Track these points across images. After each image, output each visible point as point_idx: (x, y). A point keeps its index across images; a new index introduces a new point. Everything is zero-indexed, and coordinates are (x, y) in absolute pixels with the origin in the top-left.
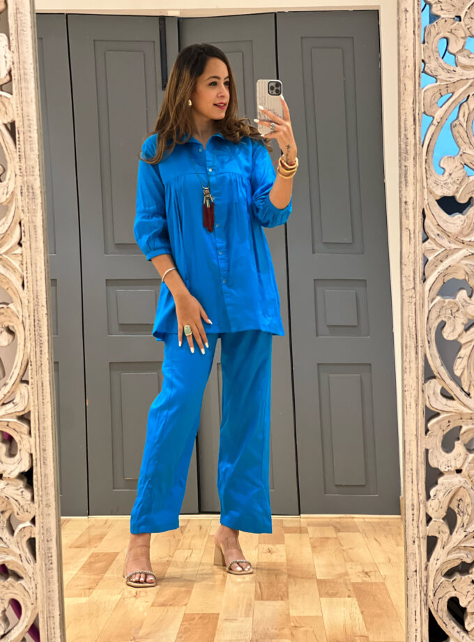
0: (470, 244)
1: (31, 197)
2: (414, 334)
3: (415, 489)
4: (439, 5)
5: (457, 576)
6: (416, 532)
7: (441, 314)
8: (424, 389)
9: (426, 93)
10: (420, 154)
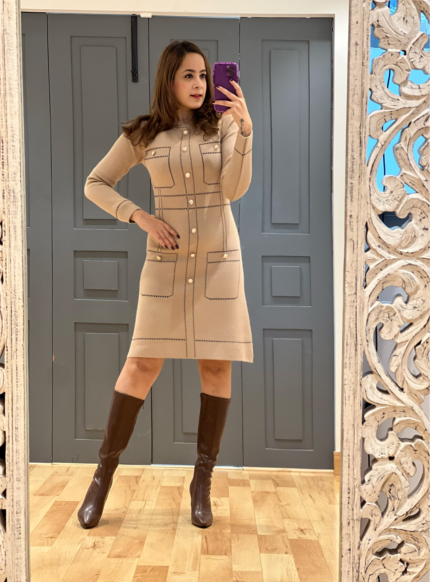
0: (408, 255)
1: (11, 200)
2: (355, 334)
3: (351, 473)
4: (386, 40)
5: (387, 555)
6: (351, 515)
7: (379, 317)
8: (362, 384)
9: (372, 119)
10: (365, 173)
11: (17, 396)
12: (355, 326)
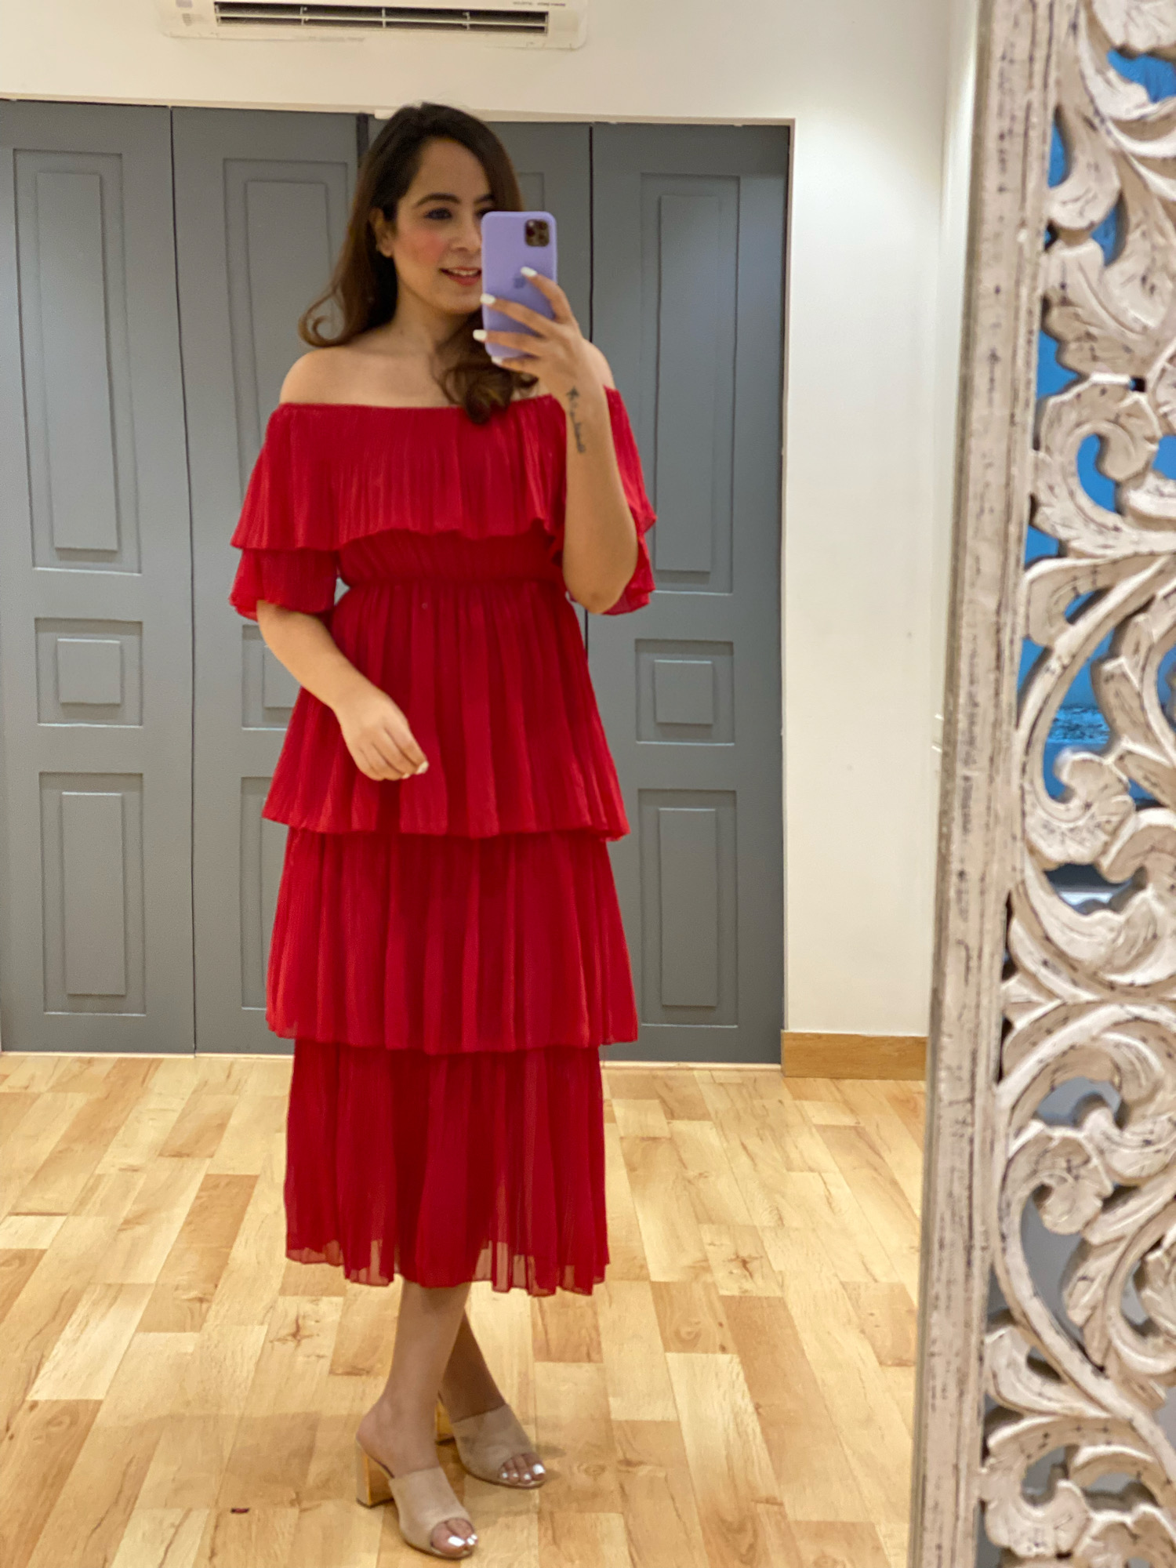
0: (1133, 992)
2: (965, 1214)
4: (1087, 345)
7: (1040, 1167)
8: (984, 1353)
9: (1036, 587)
10: (1008, 749)
12: (966, 1193)
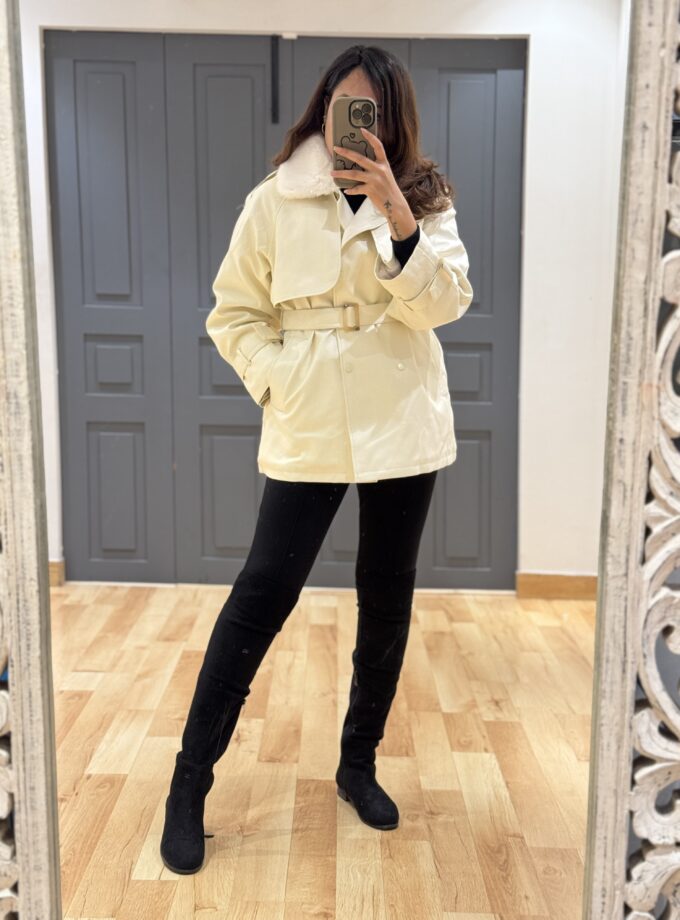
2: (622, 642)
3: (609, 865)
7: (668, 615)
8: (633, 725)
9: (669, 267)
10: (651, 365)
11: (32, 738)
12: (622, 630)
